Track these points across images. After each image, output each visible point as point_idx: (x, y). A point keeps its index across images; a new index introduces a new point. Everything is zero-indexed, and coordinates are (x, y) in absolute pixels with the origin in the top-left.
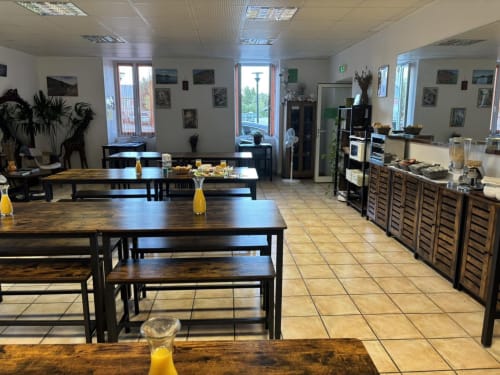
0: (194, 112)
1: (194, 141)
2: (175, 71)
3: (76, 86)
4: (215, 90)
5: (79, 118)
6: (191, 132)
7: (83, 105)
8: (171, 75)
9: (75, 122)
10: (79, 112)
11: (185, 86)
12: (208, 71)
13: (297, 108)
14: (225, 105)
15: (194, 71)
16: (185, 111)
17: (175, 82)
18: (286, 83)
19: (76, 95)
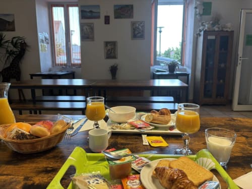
0: (114, 44)
1: (114, 70)
2: (98, 6)
3: (13, 22)
4: (133, 24)
5: (15, 50)
6: (112, 62)
7: (19, 38)
8: (94, 10)
9: (11, 53)
10: (15, 45)
11: (107, 20)
12: (127, 6)
13: (213, 37)
14: (142, 37)
15: (115, 6)
16: (107, 43)
17: (98, 17)
18: (201, 15)
19: (13, 30)
